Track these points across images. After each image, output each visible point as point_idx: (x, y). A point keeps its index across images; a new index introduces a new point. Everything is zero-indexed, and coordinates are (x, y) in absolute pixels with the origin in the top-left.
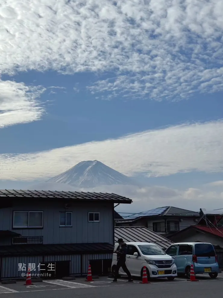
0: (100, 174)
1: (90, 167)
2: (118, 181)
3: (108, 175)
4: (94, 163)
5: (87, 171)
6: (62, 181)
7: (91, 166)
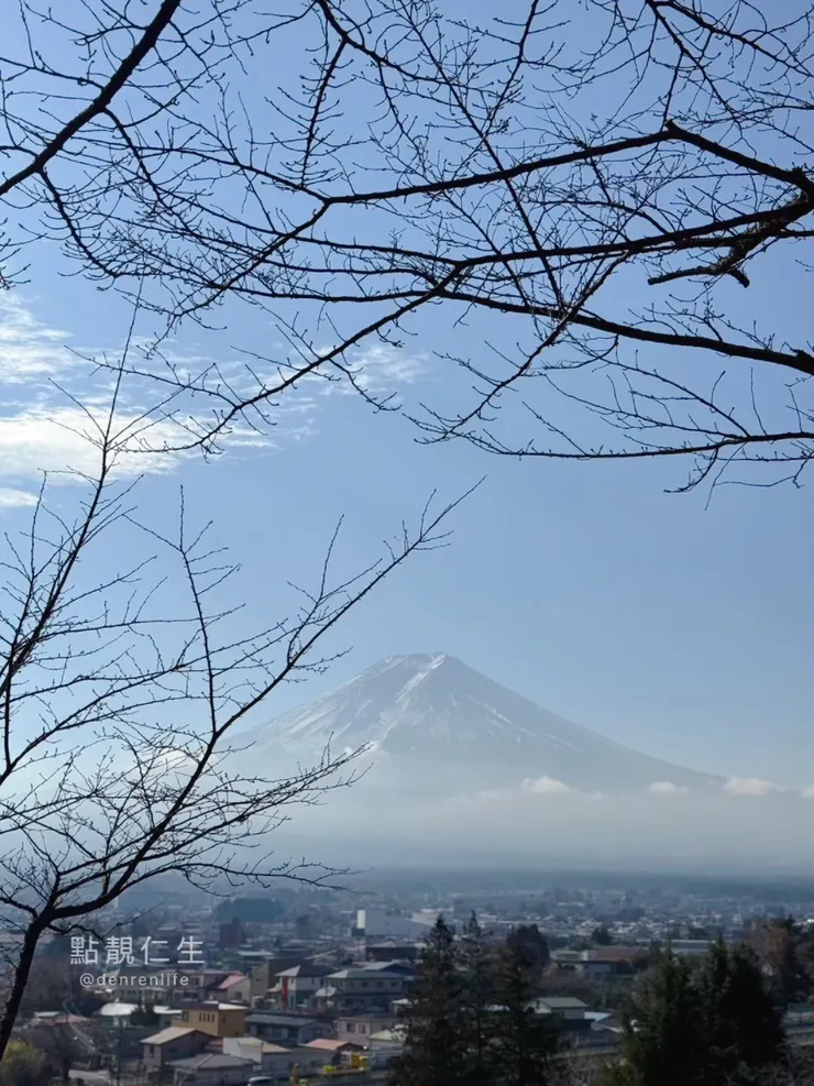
0: (455, 704)
1: (421, 676)
2: (523, 730)
3: (486, 706)
4: (435, 662)
5: (410, 693)
6: (314, 730)
7: (423, 671)
